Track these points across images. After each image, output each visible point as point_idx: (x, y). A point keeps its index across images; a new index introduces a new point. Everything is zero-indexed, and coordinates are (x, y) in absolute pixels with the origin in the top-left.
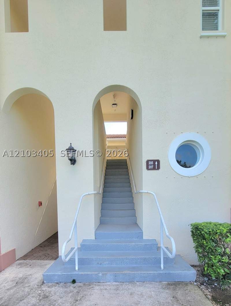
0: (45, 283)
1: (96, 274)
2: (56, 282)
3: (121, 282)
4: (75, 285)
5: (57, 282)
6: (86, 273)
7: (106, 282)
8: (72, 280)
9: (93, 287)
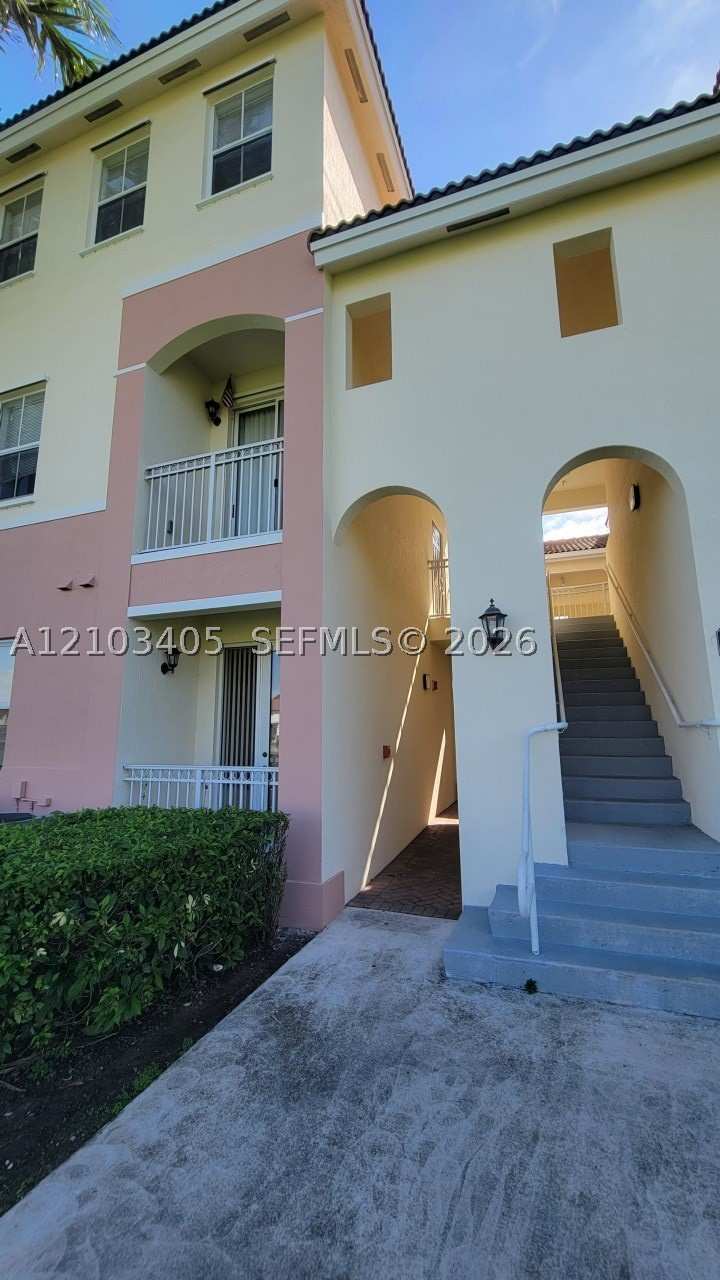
0: (447, 978)
1: (599, 973)
2: (479, 980)
3: (686, 1014)
4: (536, 997)
5: (483, 981)
6: (569, 966)
7: (633, 1007)
8: (525, 983)
9: (594, 1014)
